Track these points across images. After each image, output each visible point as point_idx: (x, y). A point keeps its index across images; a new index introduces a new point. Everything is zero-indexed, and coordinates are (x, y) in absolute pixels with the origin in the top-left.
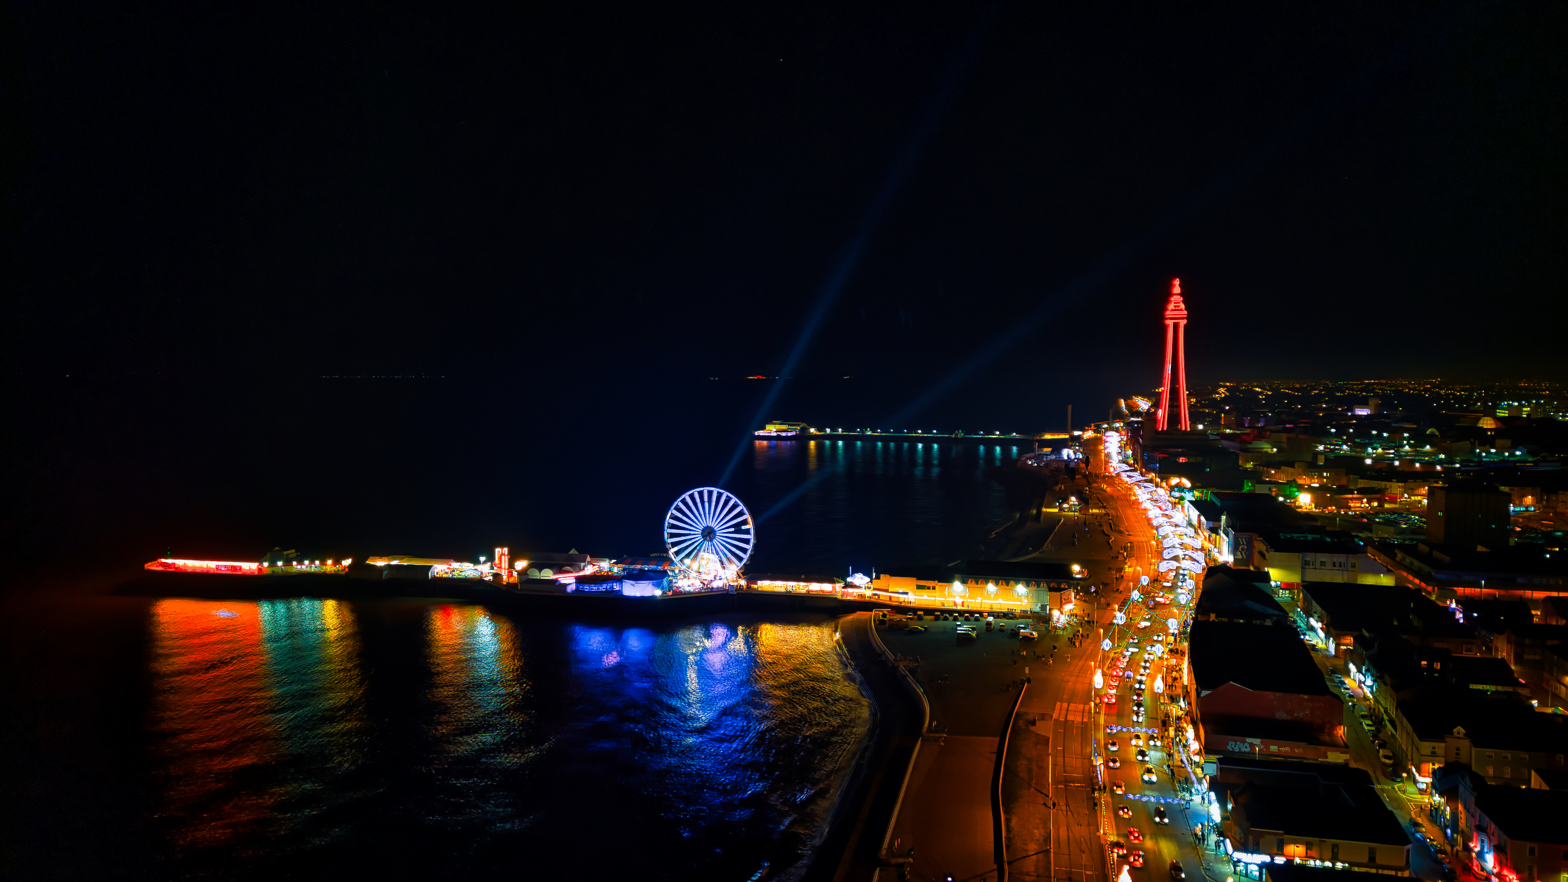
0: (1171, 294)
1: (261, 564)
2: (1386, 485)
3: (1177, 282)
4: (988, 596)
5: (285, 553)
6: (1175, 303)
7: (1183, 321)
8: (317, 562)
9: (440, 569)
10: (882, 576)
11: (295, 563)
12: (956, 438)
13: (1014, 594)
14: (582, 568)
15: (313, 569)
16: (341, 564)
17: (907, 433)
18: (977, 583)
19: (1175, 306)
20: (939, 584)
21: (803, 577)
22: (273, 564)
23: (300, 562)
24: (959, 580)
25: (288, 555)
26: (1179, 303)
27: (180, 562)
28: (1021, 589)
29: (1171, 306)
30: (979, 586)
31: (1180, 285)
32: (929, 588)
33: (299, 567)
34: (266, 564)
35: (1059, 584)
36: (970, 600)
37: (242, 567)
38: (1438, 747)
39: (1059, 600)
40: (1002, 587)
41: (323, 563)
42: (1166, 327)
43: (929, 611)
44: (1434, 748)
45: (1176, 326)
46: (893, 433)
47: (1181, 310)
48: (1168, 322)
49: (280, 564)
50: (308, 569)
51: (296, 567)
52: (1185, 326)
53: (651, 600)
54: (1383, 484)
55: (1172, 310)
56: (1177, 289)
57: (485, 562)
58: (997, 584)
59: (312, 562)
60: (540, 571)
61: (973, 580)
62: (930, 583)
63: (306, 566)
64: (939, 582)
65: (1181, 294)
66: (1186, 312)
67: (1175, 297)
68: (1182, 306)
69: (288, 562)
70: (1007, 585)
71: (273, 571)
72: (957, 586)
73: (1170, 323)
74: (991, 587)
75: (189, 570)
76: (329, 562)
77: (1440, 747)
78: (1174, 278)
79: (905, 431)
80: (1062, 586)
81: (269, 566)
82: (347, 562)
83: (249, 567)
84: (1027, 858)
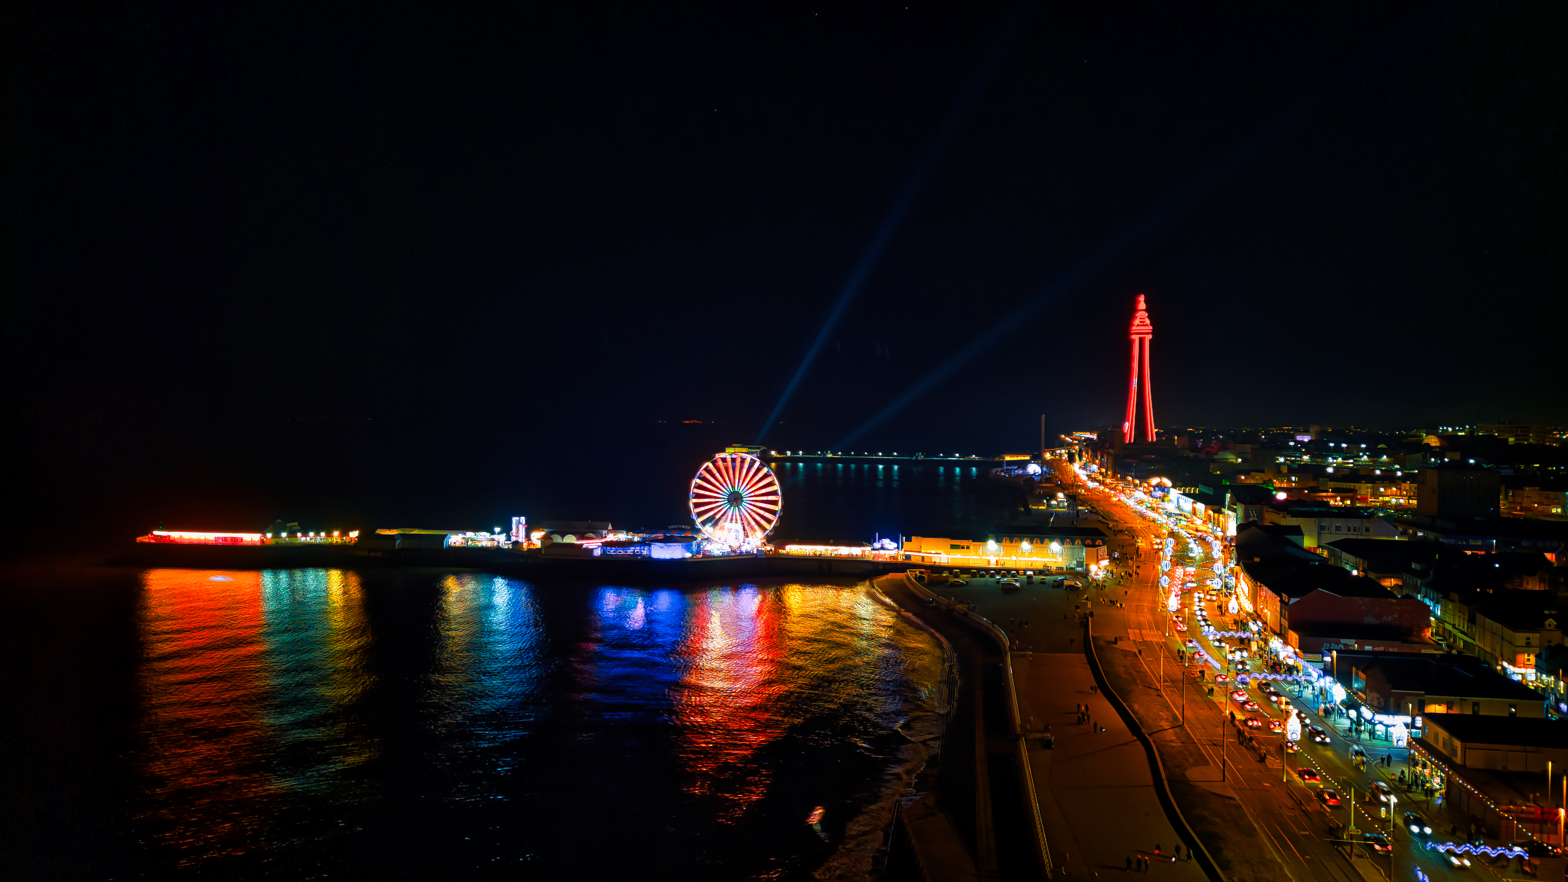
0: (1135, 310)
1: (264, 534)
2: (1355, 486)
3: (1142, 298)
4: (1023, 554)
5: (289, 525)
6: (1140, 318)
7: (1148, 336)
8: (323, 534)
9: (455, 539)
10: (913, 538)
11: (299, 535)
12: (916, 460)
13: (1049, 552)
14: (604, 536)
15: (318, 540)
16: (349, 536)
17: (867, 456)
18: (1011, 542)
19: (1141, 322)
20: (973, 543)
21: (832, 541)
22: (277, 535)
23: (305, 534)
24: (992, 539)
25: (291, 527)
26: (1144, 318)
27: (175, 535)
28: (1055, 546)
29: (1137, 322)
30: (1013, 544)
31: (1144, 301)
32: (963, 548)
33: (303, 539)
34: (269, 535)
35: (1094, 541)
36: (1006, 558)
37: (244, 539)
38: (1533, 638)
39: (1096, 557)
40: (1037, 545)
41: (329, 534)
42: (1131, 342)
43: (965, 570)
44: (1528, 639)
45: (1142, 341)
46: (854, 455)
47: (1147, 325)
48: (1134, 337)
49: (284, 535)
50: (313, 541)
51: (301, 538)
52: (1150, 341)
53: (682, 561)
54: (1352, 485)
55: (1138, 325)
56: (1142, 305)
57: (499, 533)
58: (1032, 542)
59: (317, 534)
60: (563, 537)
61: (1008, 539)
62: (964, 543)
63: (311, 538)
64: (973, 541)
65: (1146, 310)
66: (1151, 328)
67: (1140, 312)
68: (1148, 321)
69: (292, 534)
70: (1042, 543)
71: (277, 543)
72: (991, 544)
73: (1136, 338)
74: (1025, 545)
75: (187, 542)
76: (336, 534)
77: (1535, 637)
78: (1139, 295)
79: (866, 453)
80: (1097, 543)
81: (273, 537)
82: (354, 534)
83: (251, 538)
84: (1165, 731)
